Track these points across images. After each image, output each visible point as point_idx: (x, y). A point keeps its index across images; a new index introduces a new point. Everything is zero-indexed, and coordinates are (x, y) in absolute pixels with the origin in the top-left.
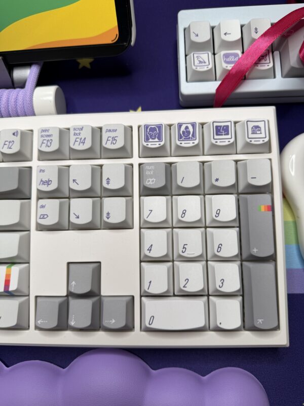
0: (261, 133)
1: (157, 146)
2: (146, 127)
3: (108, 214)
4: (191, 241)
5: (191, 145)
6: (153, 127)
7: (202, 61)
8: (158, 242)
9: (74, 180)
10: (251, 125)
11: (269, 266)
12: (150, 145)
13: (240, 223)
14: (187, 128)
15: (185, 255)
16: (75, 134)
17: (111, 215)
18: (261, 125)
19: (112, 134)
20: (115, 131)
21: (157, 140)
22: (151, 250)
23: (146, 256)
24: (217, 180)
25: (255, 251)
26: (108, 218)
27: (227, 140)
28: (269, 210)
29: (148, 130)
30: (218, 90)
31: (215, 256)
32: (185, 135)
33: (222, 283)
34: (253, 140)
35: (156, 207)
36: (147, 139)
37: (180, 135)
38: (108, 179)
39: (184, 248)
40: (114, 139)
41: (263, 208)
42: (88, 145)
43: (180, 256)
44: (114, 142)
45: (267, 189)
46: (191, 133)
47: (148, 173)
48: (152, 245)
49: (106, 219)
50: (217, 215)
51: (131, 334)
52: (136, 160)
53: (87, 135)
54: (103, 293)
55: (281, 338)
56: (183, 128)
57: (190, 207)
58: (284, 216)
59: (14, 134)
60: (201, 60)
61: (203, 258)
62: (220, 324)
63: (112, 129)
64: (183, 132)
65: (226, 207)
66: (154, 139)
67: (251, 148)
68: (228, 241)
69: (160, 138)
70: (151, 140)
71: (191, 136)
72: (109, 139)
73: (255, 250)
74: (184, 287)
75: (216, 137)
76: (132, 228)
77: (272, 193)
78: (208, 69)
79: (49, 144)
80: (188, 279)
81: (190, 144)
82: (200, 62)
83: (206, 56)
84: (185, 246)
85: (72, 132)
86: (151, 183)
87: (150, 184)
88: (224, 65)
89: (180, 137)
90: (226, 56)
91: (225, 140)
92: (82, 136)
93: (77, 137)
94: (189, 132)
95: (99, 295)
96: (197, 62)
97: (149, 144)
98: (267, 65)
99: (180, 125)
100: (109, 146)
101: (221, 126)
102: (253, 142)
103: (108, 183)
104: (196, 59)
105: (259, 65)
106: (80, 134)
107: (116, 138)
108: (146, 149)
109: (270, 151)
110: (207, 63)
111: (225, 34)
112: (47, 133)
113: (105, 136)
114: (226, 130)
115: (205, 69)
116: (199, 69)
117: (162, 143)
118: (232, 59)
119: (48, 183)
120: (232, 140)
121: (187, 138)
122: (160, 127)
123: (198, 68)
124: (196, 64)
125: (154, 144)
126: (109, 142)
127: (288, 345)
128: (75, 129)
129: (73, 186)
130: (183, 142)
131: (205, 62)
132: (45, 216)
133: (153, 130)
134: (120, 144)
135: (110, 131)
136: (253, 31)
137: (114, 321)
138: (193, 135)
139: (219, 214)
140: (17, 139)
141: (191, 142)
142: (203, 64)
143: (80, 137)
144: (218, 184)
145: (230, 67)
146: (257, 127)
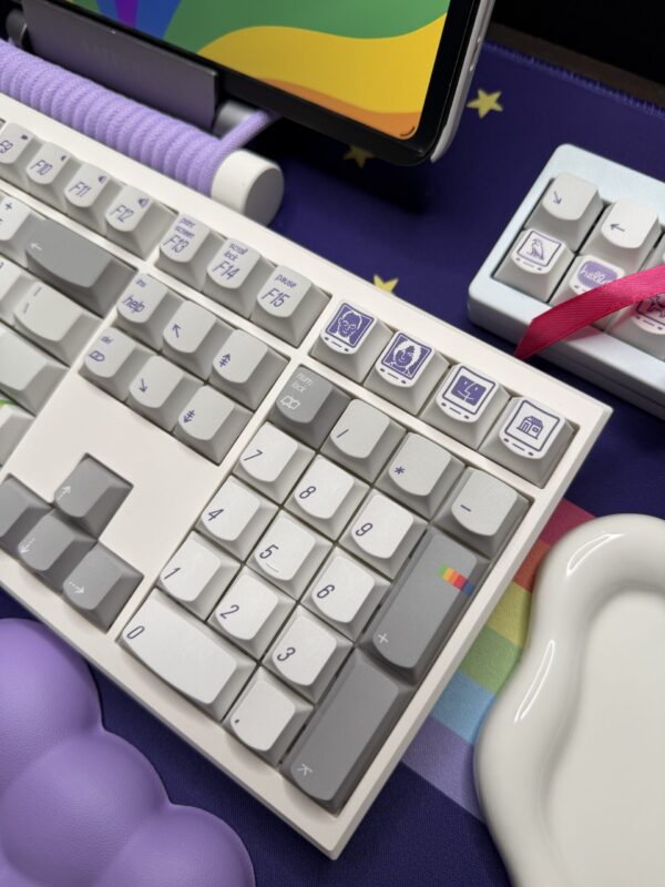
0: (536, 438)
1: (342, 350)
2: (346, 307)
3: (191, 414)
4: (289, 547)
5: (398, 383)
6: (357, 314)
8: (236, 511)
9: (176, 327)
10: (527, 411)
11: (392, 688)
12: (331, 342)
13: (400, 575)
14: (411, 349)
15: (262, 562)
16: (227, 254)
17: (194, 419)
18: (548, 423)
19: (284, 288)
20: (292, 285)
21: (347, 339)
22: (214, 517)
23: (203, 524)
24: (400, 470)
25: (381, 640)
26: (186, 420)
27: (464, 413)
28: (455, 585)
29: (344, 316)
30: (536, 320)
31: (311, 600)
32: (401, 362)
33: (288, 655)
34: (511, 440)
35: (269, 451)
36: (332, 329)
37: (392, 355)
38: (228, 356)
39: (268, 550)
40: (282, 297)
41: (448, 573)
42: (235, 282)
44: (279, 302)
45: (485, 547)
46: (412, 363)
47: (295, 386)
48: (222, 511)
49: (181, 420)
50: (360, 532)
51: (96, 633)
52: (299, 356)
53: (245, 265)
54: (103, 539)
55: (330, 833)
56: (403, 347)
57: (327, 487)
59: (141, 201)
60: (539, 251)
61: (291, 591)
62: (237, 721)
63: (289, 278)
64: (400, 353)
65: (387, 526)
66: (344, 335)
67: (502, 456)
68: (348, 589)
69: (354, 340)
70: (337, 334)
71: (407, 367)
72: (275, 293)
73: (383, 638)
74: (222, 615)
75: (449, 395)
76: (218, 465)
77: (492, 559)
78: (539, 272)
79: (179, 247)
80: (238, 608)
81: (397, 380)
82: (534, 252)
83: (552, 247)
84: (272, 549)
85: (225, 248)
86: (289, 405)
87: (286, 407)
88: (575, 282)
89: (389, 358)
90: (592, 267)
91: (460, 410)
92: (236, 264)
93: (227, 259)
94: (409, 359)
95: (96, 537)
96: (528, 248)
97: (331, 338)
99: (403, 338)
100: (266, 304)
101: (470, 382)
102: (509, 445)
103: (223, 363)
104: (530, 242)
105: (643, 318)
106: (235, 257)
107: (285, 298)
108: (322, 343)
109: (543, 485)
110: (545, 262)
111: (613, 226)
112: (187, 228)
113: (271, 283)
114: (476, 393)
115: (534, 269)
116: (522, 264)
117: (352, 351)
118: (598, 277)
119: (137, 307)
120: (473, 419)
121: (399, 369)
122: (367, 320)
123: (523, 260)
124: (523, 251)
125: (339, 344)
126: (270, 298)
127: (335, 857)
128: (232, 246)
129: (169, 335)
130: (387, 370)
131: (542, 258)
132: (100, 358)
133: (353, 319)
134: (285, 310)
135: (284, 280)
137: (82, 591)
138: (413, 369)
139: (365, 532)
140: (140, 212)
141: (401, 378)
142: (537, 259)
143: (231, 262)
144: (397, 478)
145: (581, 289)
146: (537, 423)
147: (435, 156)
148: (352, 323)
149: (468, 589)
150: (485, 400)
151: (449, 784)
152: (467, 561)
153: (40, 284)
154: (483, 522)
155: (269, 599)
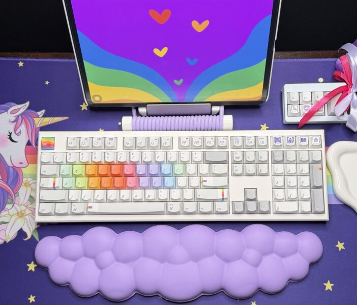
0: (318, 141)
2: (275, 138)
4: (293, 181)
5: (292, 145)
6: (278, 137)
7: (295, 109)
8: (280, 181)
9: (248, 157)
10: (314, 138)
11: (321, 190)
13: (310, 174)
15: (290, 185)
17: (262, 170)
18: (318, 138)
19: (262, 140)
20: (263, 138)
22: (277, 183)
23: (275, 186)
24: (302, 158)
25: (315, 184)
28: (320, 169)
30: (301, 120)
31: (301, 186)
32: (290, 141)
33: (304, 195)
35: (279, 168)
36: (275, 142)
40: (263, 142)
41: (318, 169)
42: (253, 144)
43: (288, 186)
45: (320, 162)
47: (275, 155)
49: (260, 172)
51: (269, 215)
52: (270, 150)
53: (252, 139)
54: (259, 200)
55: (325, 217)
56: (289, 138)
57: (292, 168)
58: (326, 173)
59: (224, 139)
61: (296, 187)
63: (261, 138)
65: (305, 168)
66: (278, 142)
67: (314, 147)
68: (306, 181)
69: (280, 142)
71: (292, 141)
72: (261, 142)
74: (290, 196)
75: (301, 142)
76: (269, 176)
77: (322, 163)
78: (297, 112)
79: (238, 143)
83: (296, 107)
84: (290, 182)
85: (247, 139)
86: (277, 159)
88: (304, 111)
89: (288, 142)
90: (305, 107)
91: (304, 144)
95: (257, 200)
98: (321, 111)
100: (261, 144)
101: (303, 138)
102: (315, 145)
103: (261, 158)
104: (292, 108)
106: (250, 139)
108: (275, 145)
109: (321, 147)
111: (305, 98)
112: (237, 139)
113: (259, 140)
114: (305, 140)
118: (307, 108)
119: (238, 158)
122: (280, 138)
124: (292, 110)
127: (328, 220)
128: (248, 137)
129: (248, 159)
132: (237, 170)
133: (277, 139)
134: (265, 143)
136: (316, 97)
139: (302, 170)
143: (250, 141)
144: (302, 160)
145: (306, 112)
146: (316, 139)
147: (266, 101)
148: (277, 140)
149: (322, 169)
150: (307, 140)
151: (335, 202)
152: (319, 165)
153: (213, 165)
154: (319, 159)
155: (295, 190)
